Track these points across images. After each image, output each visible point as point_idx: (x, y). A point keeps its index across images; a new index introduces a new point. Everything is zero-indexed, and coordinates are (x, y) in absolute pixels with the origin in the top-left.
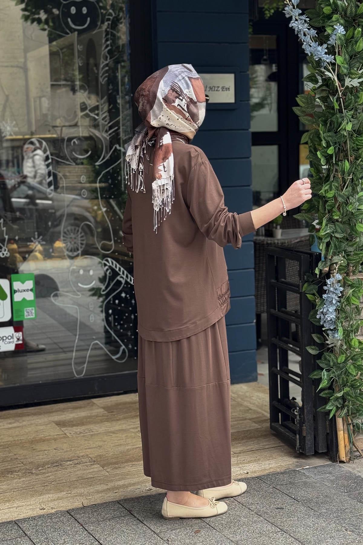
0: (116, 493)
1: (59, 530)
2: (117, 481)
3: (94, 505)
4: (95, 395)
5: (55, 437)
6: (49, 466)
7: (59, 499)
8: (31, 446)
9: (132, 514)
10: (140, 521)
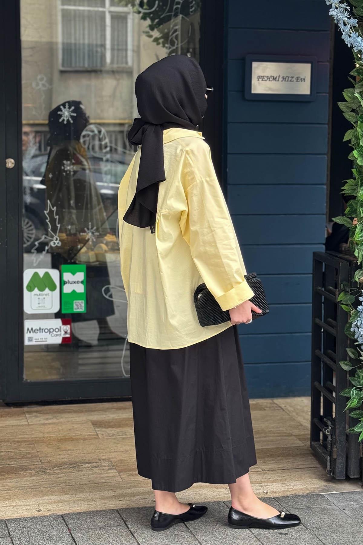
0: (120, 501)
1: (44, 534)
2: (126, 488)
3: (92, 511)
5: (86, 437)
6: (66, 466)
7: (59, 502)
8: (57, 445)
9: (126, 525)
10: (131, 532)
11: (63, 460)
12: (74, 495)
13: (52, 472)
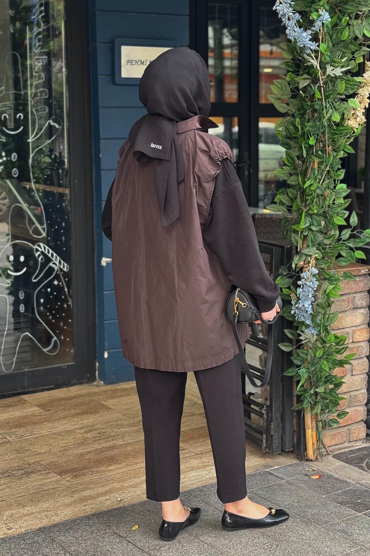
0: (85, 505)
3: (66, 521)
4: (25, 390)
10: (123, 538)
12: (34, 507)
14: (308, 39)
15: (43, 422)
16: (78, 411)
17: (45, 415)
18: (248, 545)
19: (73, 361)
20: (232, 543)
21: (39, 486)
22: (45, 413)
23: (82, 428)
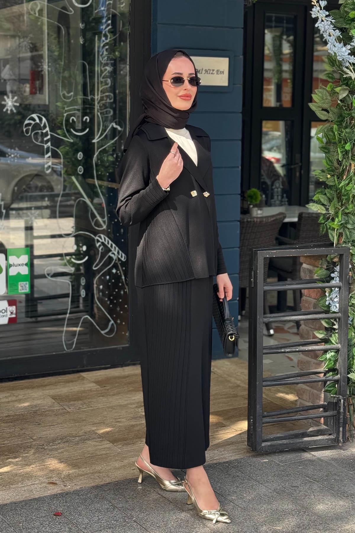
0: (133, 470)
2: (130, 457)
4: (83, 368)
6: (59, 441)
11: (52, 435)
12: (88, 468)
13: (50, 448)
14: (347, 53)
15: (99, 397)
16: (131, 389)
17: (101, 391)
18: (278, 510)
19: (128, 344)
20: (263, 508)
21: (94, 452)
22: (101, 389)
23: (134, 404)
